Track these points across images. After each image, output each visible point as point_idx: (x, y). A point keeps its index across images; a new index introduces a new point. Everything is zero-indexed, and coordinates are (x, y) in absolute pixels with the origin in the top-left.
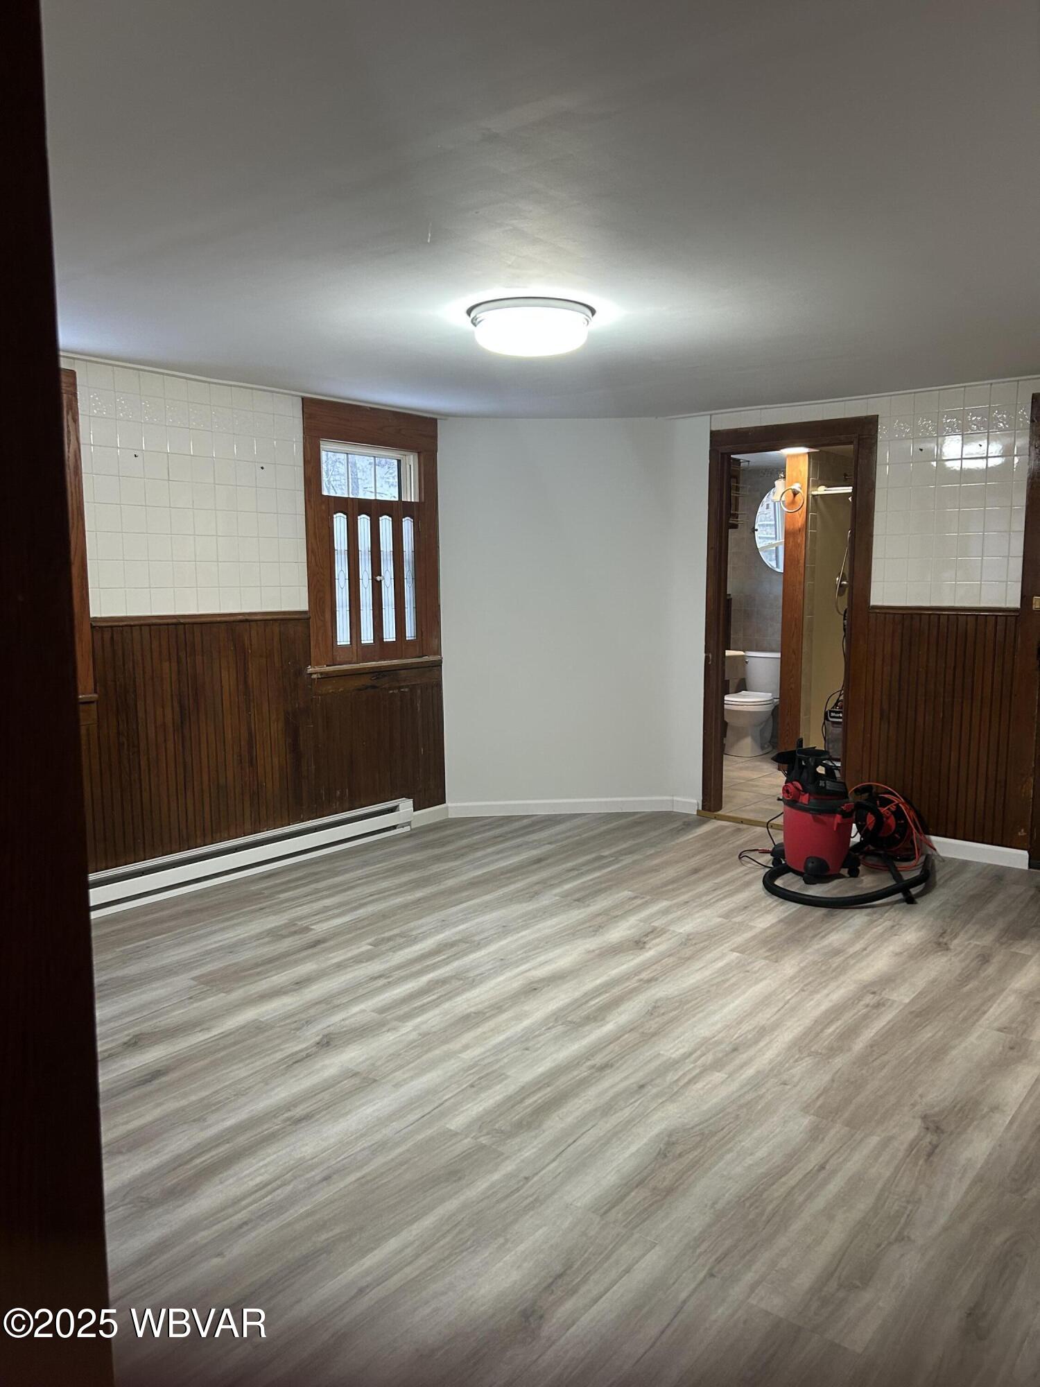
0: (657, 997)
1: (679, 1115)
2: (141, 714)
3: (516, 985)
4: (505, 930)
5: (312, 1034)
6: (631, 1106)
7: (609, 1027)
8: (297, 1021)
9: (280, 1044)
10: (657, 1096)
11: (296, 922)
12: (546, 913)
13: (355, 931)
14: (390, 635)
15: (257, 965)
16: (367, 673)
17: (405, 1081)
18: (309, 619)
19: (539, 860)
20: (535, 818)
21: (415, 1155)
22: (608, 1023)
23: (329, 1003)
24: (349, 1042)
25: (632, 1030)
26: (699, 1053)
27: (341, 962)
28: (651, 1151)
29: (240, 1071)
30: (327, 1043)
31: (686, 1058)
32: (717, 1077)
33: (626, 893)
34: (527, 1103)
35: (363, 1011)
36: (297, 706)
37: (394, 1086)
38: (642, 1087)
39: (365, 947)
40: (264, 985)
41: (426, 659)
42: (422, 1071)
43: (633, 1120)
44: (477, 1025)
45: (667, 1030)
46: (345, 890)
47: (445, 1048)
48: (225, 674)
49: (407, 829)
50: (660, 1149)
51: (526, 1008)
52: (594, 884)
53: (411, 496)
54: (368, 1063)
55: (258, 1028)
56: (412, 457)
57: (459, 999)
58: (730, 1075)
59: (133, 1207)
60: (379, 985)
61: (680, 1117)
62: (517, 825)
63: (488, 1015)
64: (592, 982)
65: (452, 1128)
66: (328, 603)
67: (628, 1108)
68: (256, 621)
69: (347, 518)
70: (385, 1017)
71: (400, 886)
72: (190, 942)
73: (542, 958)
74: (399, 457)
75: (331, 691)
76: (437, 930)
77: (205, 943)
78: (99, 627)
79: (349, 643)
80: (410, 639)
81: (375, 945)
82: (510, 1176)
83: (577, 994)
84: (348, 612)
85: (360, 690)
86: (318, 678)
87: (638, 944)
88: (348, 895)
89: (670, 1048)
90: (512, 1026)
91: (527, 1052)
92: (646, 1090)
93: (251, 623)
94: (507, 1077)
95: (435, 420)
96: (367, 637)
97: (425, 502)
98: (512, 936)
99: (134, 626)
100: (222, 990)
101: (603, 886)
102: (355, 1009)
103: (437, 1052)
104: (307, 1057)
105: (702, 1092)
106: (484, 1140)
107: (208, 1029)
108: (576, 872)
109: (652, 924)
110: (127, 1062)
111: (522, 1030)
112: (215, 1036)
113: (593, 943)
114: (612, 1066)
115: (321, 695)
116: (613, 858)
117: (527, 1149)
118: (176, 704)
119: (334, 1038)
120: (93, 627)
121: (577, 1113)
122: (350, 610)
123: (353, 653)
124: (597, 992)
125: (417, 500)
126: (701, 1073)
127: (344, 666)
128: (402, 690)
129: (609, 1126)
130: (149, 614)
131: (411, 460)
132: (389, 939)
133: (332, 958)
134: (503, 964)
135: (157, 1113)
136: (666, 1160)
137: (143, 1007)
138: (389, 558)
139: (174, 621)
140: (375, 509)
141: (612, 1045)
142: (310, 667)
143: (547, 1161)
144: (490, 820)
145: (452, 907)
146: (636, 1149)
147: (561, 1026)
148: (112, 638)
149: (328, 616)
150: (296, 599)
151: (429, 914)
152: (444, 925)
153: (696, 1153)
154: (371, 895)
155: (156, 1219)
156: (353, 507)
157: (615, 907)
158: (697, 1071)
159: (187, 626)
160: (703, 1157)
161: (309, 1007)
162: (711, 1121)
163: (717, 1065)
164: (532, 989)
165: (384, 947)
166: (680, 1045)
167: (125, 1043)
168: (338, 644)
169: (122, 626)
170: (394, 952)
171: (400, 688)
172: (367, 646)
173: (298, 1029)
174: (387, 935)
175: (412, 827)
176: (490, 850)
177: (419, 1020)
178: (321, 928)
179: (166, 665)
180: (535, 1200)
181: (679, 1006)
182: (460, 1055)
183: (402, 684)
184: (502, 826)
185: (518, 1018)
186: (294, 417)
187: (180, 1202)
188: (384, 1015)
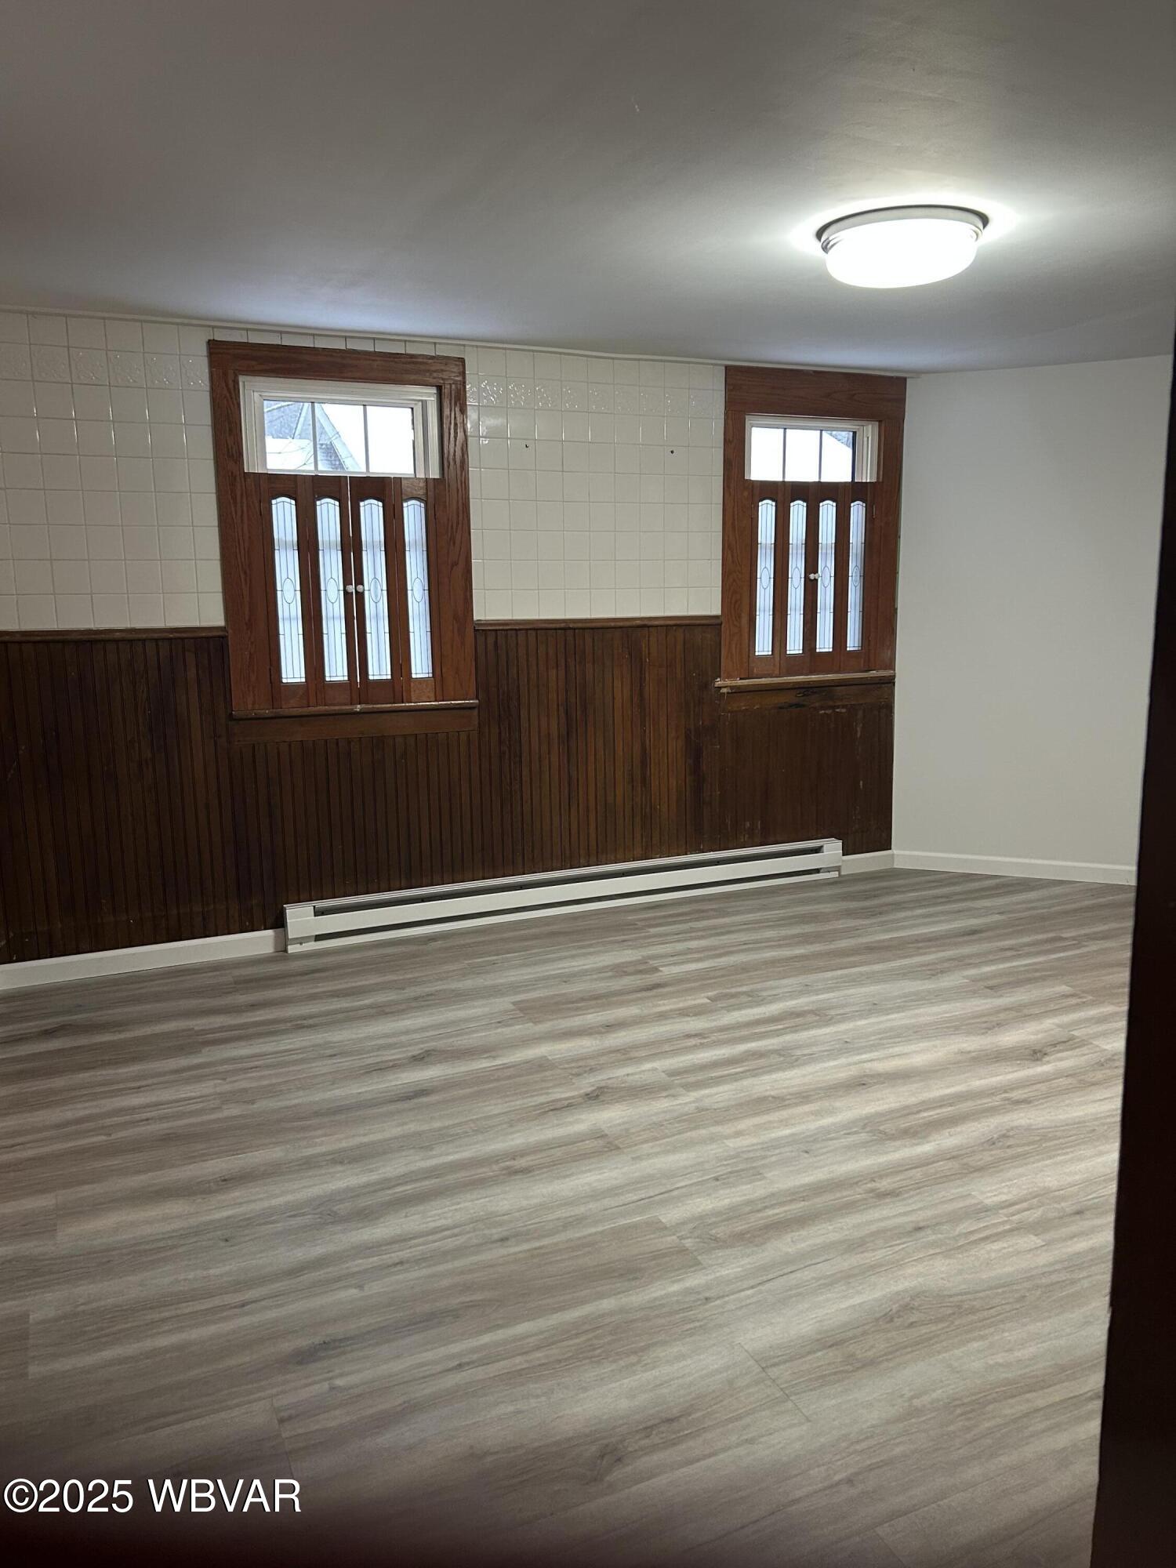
0: (1015, 1124)
1: (943, 1276)
2: (524, 724)
3: (843, 1075)
4: (874, 1008)
5: (587, 1083)
6: (888, 1249)
7: (927, 1148)
8: (582, 1066)
9: (548, 1088)
10: (933, 1244)
11: (649, 961)
12: (940, 996)
13: (702, 980)
14: (825, 643)
15: (583, 999)
16: (792, 689)
17: (649, 1156)
18: (721, 624)
19: (974, 932)
20: (1002, 880)
21: (606, 1239)
22: (928, 1142)
23: (625, 1055)
24: (620, 1100)
25: (954, 1157)
26: (1025, 1205)
27: (666, 1012)
28: (877, 1309)
29: (495, 1107)
30: (596, 1097)
31: (1002, 1208)
32: (1032, 1241)
33: (1064, 989)
34: (766, 1214)
35: (654, 1070)
36: (701, 723)
37: (633, 1159)
38: (919, 1229)
39: (701, 999)
40: (576, 1021)
41: (873, 673)
42: (674, 1149)
43: (881, 1265)
44: (768, 1111)
45: (1001, 1167)
46: (722, 934)
47: (713, 1129)
48: (617, 684)
49: (835, 874)
50: (891, 1310)
51: (838, 1104)
52: (1025, 971)
53: (867, 476)
54: (623, 1127)
55: (541, 1065)
56: (870, 426)
57: (766, 1078)
58: (1048, 1244)
59: (320, 1218)
60: (689, 1044)
61: (942, 1279)
62: (976, 885)
63: (787, 1102)
64: (939, 1090)
65: (663, 1221)
66: (746, 608)
67: (884, 1250)
68: (657, 626)
69: (776, 506)
70: (673, 1081)
71: (785, 938)
72: (535, 964)
73: (897, 1050)
74: (855, 428)
75: (744, 708)
76: (793, 995)
77: (547, 968)
78: (483, 630)
79: (770, 653)
80: (851, 649)
81: (712, 999)
82: (688, 1291)
83: (913, 1100)
84: (771, 617)
85: (781, 708)
86: (728, 693)
87: (1036, 1054)
88: (720, 940)
89: (989, 1191)
90: (806, 1122)
91: (806, 1155)
92: (922, 1234)
93: (650, 628)
94: (765, 1178)
95: (905, 379)
96: (795, 645)
97: (883, 482)
98: (877, 1017)
99: (520, 630)
100: (530, 1020)
101: (1038, 974)
102: (648, 1066)
103: (703, 1132)
104: (567, 1107)
105: (993, 1255)
106: (688, 1243)
107: (494, 1057)
108: (1015, 953)
109: (1072, 1033)
110: (404, 1075)
111: (817, 1129)
112: (497, 1065)
113: (973, 1043)
114: (898, 1195)
115: (732, 712)
116: (1074, 942)
117: (730, 1266)
118: (562, 715)
119: (607, 1092)
120: (476, 630)
121: (818, 1241)
122: (773, 614)
123: (774, 665)
124: (942, 1102)
125: (874, 480)
126: (1011, 1230)
127: (763, 679)
128: (838, 710)
129: (846, 1265)
130: (537, 617)
131: (870, 433)
132: (733, 996)
133: (660, 1005)
134: (846, 1047)
135: (397, 1131)
136: (888, 1325)
137: (453, 1023)
138: (829, 551)
139: (563, 625)
140: (813, 493)
141: (914, 1171)
142: (719, 679)
143: (745, 1286)
144: (943, 876)
145: (827, 971)
146: (859, 1302)
147: (865, 1134)
148: (496, 643)
149: (745, 620)
150: (706, 601)
151: (795, 976)
152: (806, 990)
153: (934, 1328)
154: (745, 944)
155: (331, 1235)
156: (784, 493)
157: (1033, 1004)
158: (1007, 1227)
159: (577, 631)
160: (938, 1336)
161: (603, 1054)
162: (981, 1295)
163: (1037, 1227)
164: (860, 1084)
165: (720, 1005)
166: (1005, 1190)
167: (414, 1056)
168: (757, 654)
169: (507, 630)
170: (728, 1011)
171: (833, 708)
172: (795, 656)
173: (578, 1075)
174: (733, 990)
175: (843, 873)
176: (919, 912)
177: (707, 1091)
178: (669, 971)
179: (553, 673)
180: (701, 1326)
181: (1039, 1141)
182: (725, 1141)
183: (837, 704)
184: (954, 884)
185: (818, 1114)
186: (713, 390)
187: (360, 1225)
188: (673, 1078)
